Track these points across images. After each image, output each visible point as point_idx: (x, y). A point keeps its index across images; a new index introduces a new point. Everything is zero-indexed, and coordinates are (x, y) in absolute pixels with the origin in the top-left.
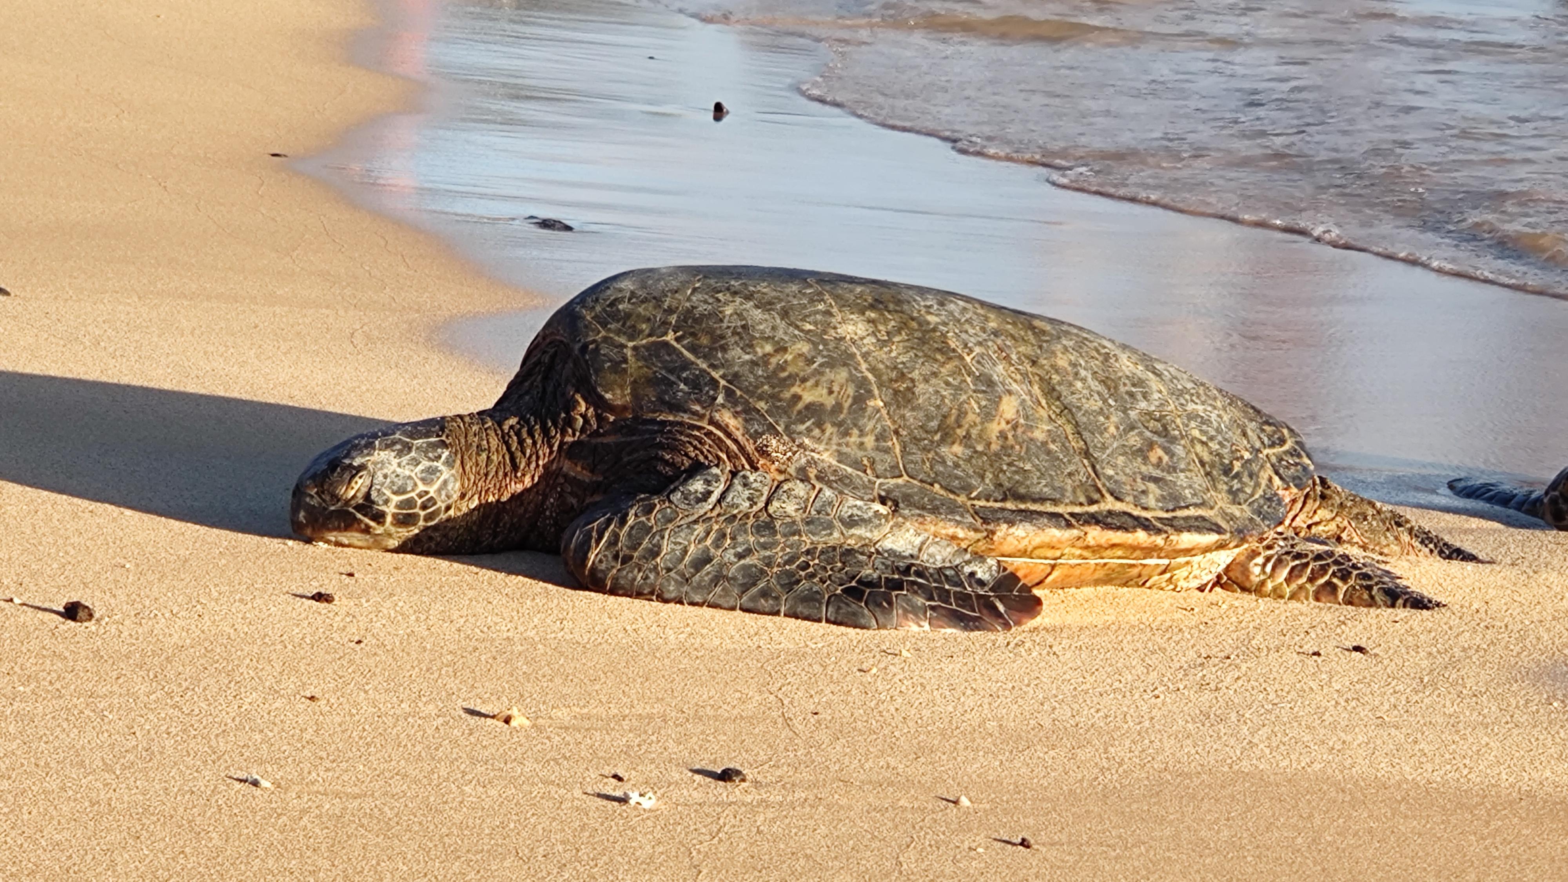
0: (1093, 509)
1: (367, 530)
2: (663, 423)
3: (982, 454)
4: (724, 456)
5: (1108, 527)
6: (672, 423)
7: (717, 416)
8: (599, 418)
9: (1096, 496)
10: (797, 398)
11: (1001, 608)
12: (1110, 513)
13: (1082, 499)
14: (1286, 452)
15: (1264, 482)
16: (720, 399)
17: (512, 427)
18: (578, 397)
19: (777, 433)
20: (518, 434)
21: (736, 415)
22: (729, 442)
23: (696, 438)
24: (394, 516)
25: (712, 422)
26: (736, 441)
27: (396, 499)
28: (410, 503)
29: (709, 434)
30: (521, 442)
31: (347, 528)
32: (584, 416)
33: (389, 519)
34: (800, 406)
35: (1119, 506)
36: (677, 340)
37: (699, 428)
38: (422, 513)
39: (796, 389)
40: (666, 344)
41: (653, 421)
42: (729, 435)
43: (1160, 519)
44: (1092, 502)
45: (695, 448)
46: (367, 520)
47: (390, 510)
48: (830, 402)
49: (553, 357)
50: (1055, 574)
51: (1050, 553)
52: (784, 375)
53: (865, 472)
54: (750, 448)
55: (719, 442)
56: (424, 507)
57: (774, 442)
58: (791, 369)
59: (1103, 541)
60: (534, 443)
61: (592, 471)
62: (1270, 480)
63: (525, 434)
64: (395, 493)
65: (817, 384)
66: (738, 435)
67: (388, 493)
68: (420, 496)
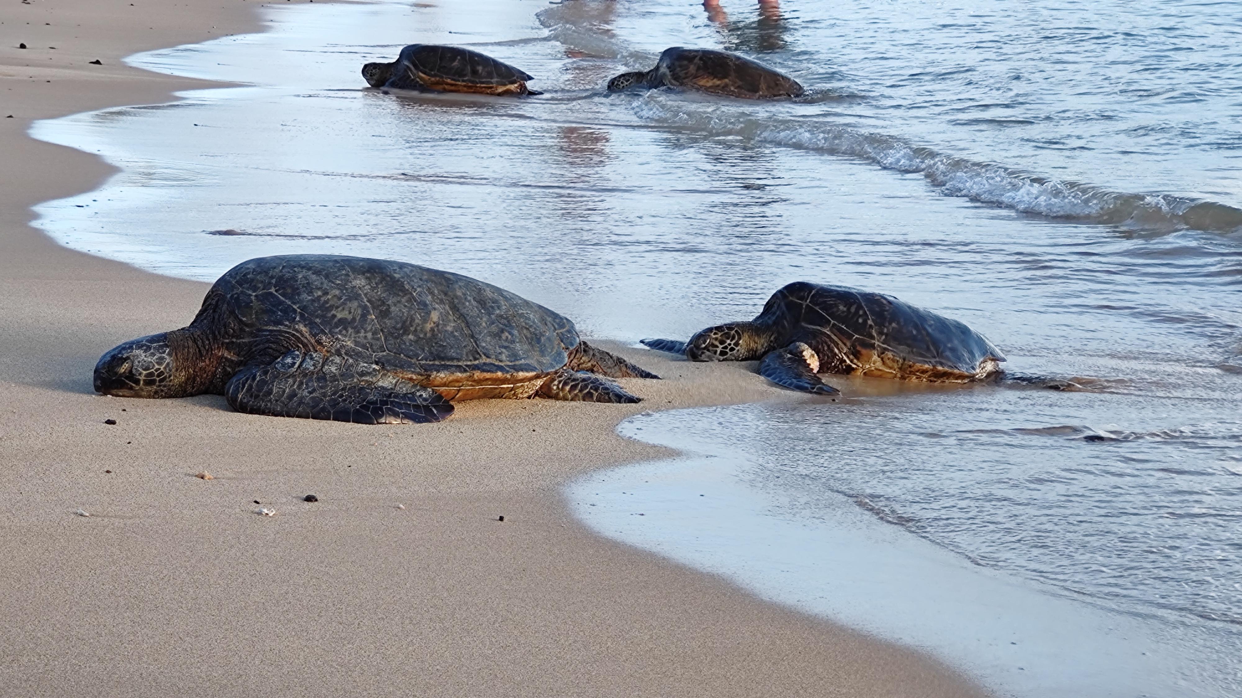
4: (301, 346)
8: (241, 330)
9: (478, 356)
11: (435, 412)
15: (556, 346)
17: (198, 336)
20: (202, 339)
22: (303, 339)
23: (287, 337)
25: (294, 329)
26: (306, 338)
27: (145, 372)
31: (121, 388)
32: (233, 329)
37: (288, 333)
41: (266, 330)
42: (302, 335)
46: (131, 383)
49: (217, 302)
50: (460, 394)
51: (457, 384)
55: (298, 339)
56: (158, 376)
59: (482, 378)
60: (210, 343)
62: (559, 344)
63: (205, 339)
64: (144, 370)
67: (141, 370)
68: (156, 370)
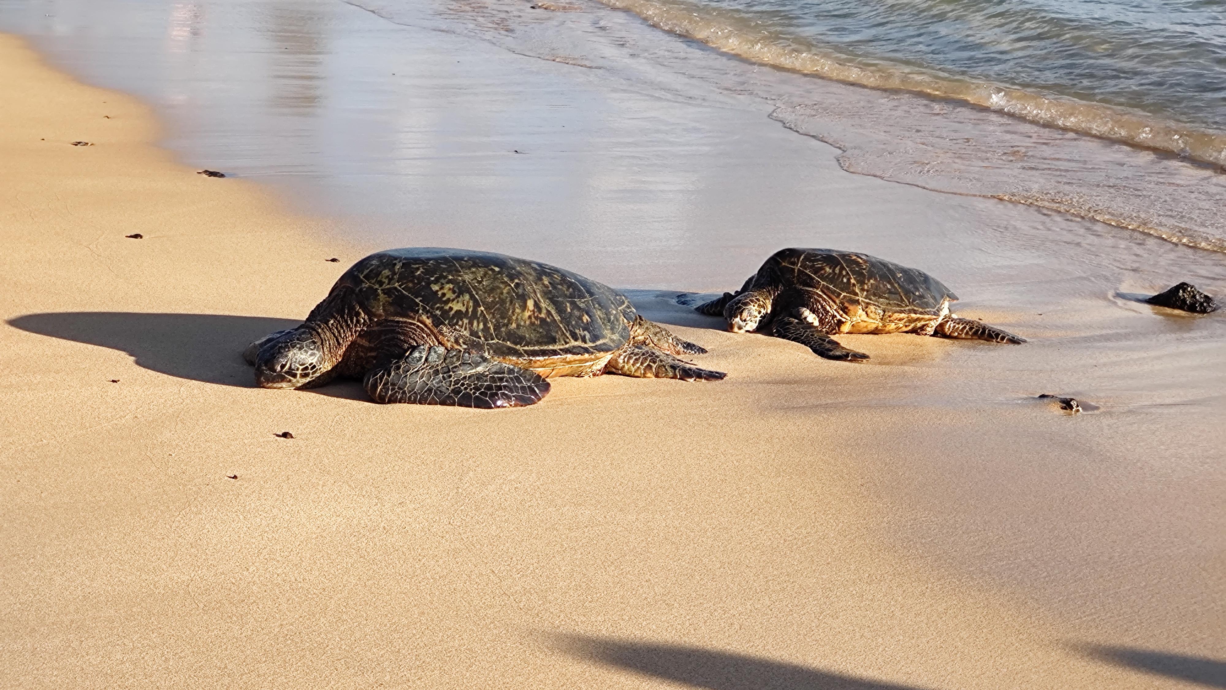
0: (567, 346)
1: (290, 381)
2: (398, 322)
3: (523, 326)
4: (425, 336)
5: (574, 354)
6: (402, 322)
7: (421, 318)
8: (370, 319)
10: (451, 309)
12: (574, 347)
13: (563, 342)
14: (626, 307)
15: (621, 322)
16: (421, 311)
17: (332, 324)
18: (360, 311)
19: (445, 325)
20: (337, 328)
21: (428, 318)
22: (426, 329)
23: (413, 329)
24: (301, 374)
25: (419, 321)
26: (429, 328)
28: (306, 368)
29: (418, 327)
30: (339, 332)
31: (282, 381)
32: (364, 319)
33: (298, 376)
34: (453, 312)
35: (576, 343)
36: (400, 286)
37: (414, 324)
38: (311, 372)
39: (450, 305)
40: (396, 288)
41: (393, 321)
42: (426, 326)
43: (591, 347)
44: (566, 343)
45: (413, 333)
46: (290, 377)
47: (299, 372)
48: (464, 309)
52: (444, 299)
53: (480, 338)
54: (435, 331)
55: (422, 330)
57: (445, 328)
58: (447, 296)
59: (572, 359)
60: (344, 331)
61: (369, 342)
62: (623, 320)
63: (339, 328)
65: (458, 302)
66: (430, 326)
